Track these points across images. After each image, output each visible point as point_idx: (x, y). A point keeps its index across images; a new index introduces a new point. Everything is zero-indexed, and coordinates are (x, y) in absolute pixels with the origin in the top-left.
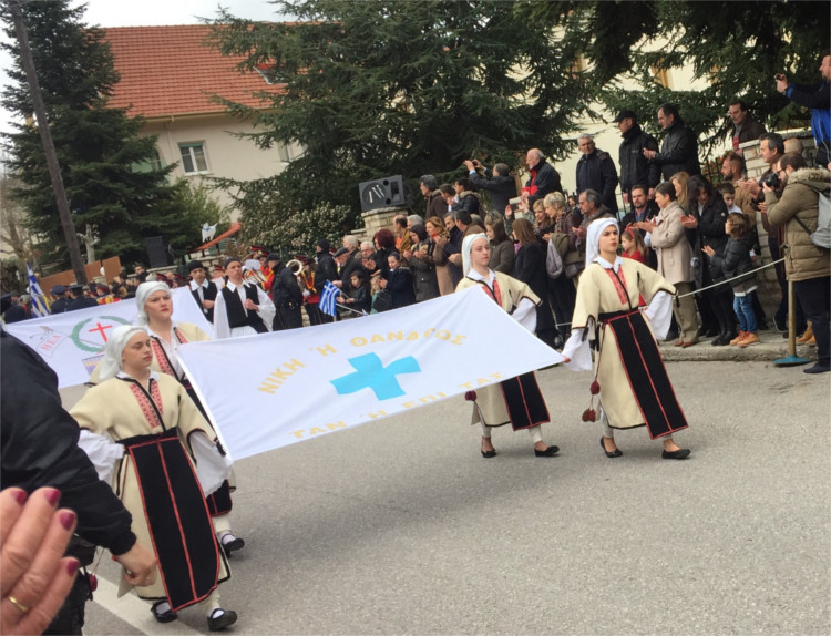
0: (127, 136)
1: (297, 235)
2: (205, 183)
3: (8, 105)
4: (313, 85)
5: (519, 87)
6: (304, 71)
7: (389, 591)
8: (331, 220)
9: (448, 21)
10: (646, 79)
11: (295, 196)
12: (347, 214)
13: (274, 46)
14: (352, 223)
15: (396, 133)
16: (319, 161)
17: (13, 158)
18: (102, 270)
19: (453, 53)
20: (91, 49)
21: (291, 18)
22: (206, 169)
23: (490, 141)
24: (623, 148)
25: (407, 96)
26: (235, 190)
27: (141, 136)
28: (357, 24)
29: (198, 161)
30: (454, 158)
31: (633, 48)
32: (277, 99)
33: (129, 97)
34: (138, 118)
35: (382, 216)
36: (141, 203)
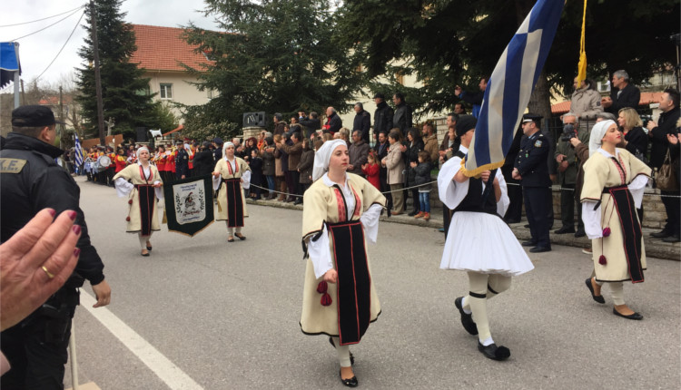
0: (136, 77)
1: (209, 135)
2: (170, 104)
3: (82, 55)
4: (228, 63)
5: (329, 76)
6: (225, 56)
7: (227, 321)
8: (228, 129)
9: (298, 40)
10: (392, 79)
11: (212, 116)
12: (236, 127)
13: (213, 42)
14: (238, 132)
15: (265, 91)
16: (225, 100)
17: (80, 81)
18: (114, 140)
19: (299, 55)
20: (126, 33)
21: (223, 30)
22: (171, 97)
23: (311, 100)
24: (377, 112)
25: (273, 73)
26: (183, 109)
27: (143, 78)
28: (255, 36)
29: (168, 93)
31: (388, 63)
32: (211, 68)
33: (141, 58)
34: (143, 69)
35: (252, 130)
36: (138, 110)
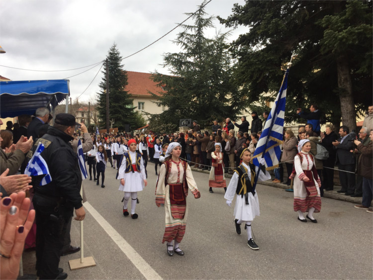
0: (127, 98)
1: (162, 130)
2: (143, 113)
3: (100, 86)
4: (174, 92)
5: (228, 101)
6: (172, 88)
8: (171, 127)
9: (212, 81)
10: (263, 104)
11: (164, 120)
12: (176, 127)
13: (166, 81)
14: (176, 129)
15: (193, 108)
16: (171, 112)
17: (99, 99)
18: (113, 131)
19: (212, 89)
20: (123, 76)
21: (172, 75)
22: (143, 109)
25: (197, 98)
26: (149, 116)
27: (130, 99)
28: (188, 78)
29: (142, 107)
31: (260, 95)
32: (165, 94)
33: (129, 89)
34: (130, 94)
35: (184, 129)
36: (126, 116)
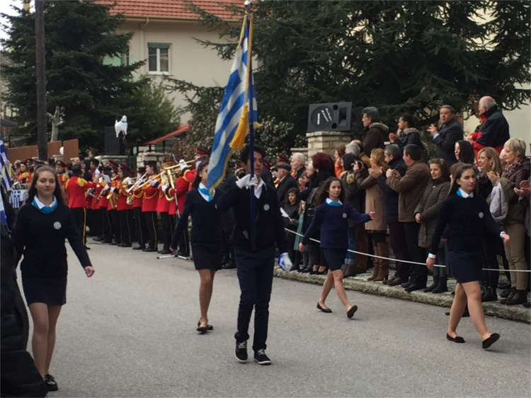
0: (107, 31)
2: (166, 82)
5: (480, 31)
8: (273, 134)
12: (289, 131)
14: (296, 139)
15: (352, 60)
22: (167, 70)
23: (441, 81)
25: (368, 26)
26: (191, 93)
27: (118, 32)
29: (162, 61)
30: (403, 92)
34: (119, 15)
35: (326, 139)
36: (106, 94)
